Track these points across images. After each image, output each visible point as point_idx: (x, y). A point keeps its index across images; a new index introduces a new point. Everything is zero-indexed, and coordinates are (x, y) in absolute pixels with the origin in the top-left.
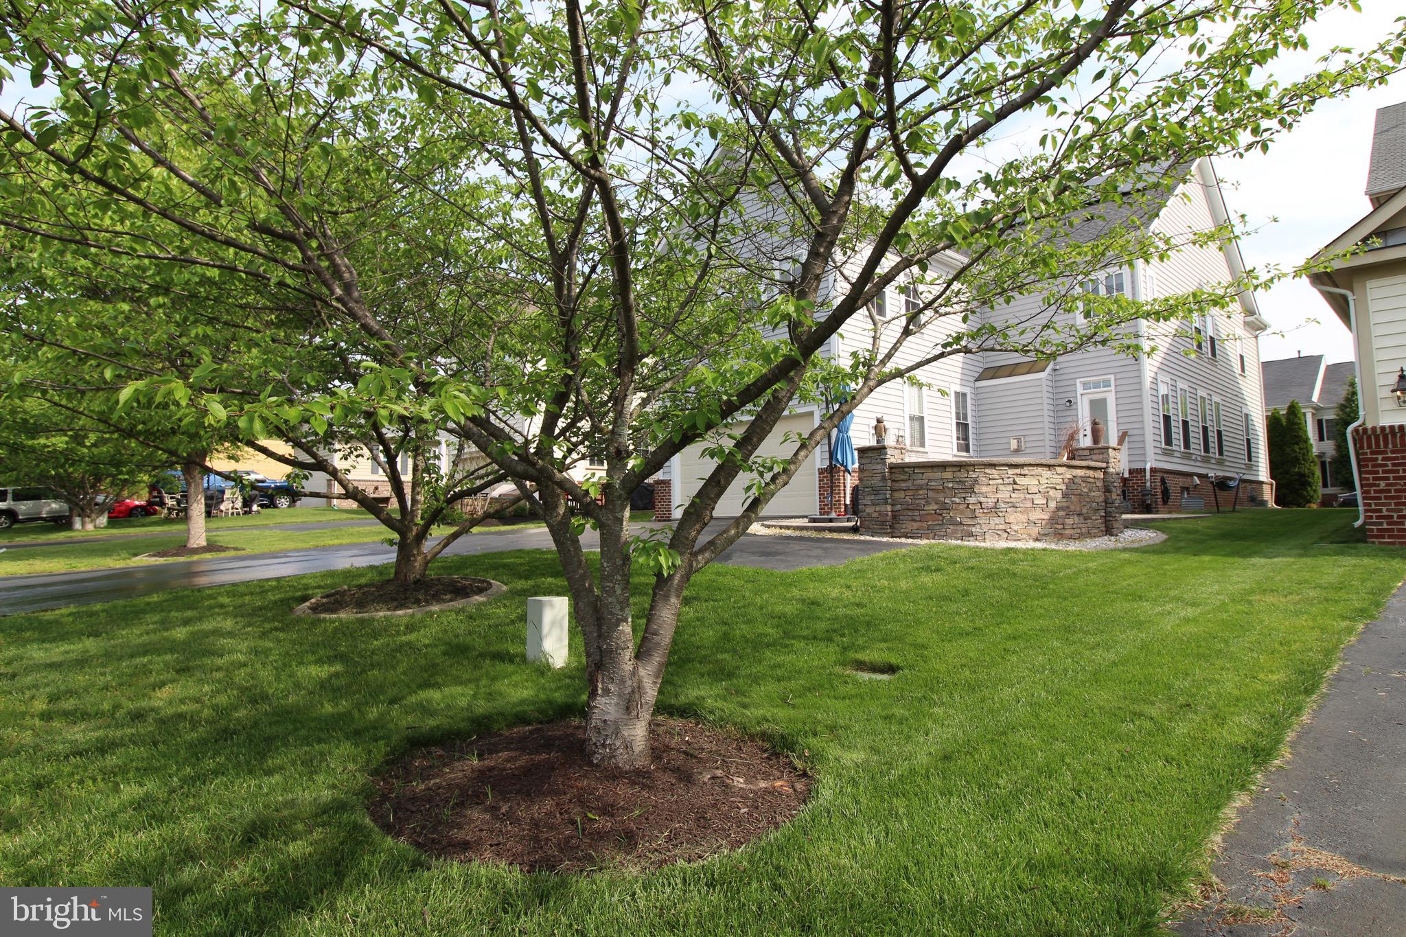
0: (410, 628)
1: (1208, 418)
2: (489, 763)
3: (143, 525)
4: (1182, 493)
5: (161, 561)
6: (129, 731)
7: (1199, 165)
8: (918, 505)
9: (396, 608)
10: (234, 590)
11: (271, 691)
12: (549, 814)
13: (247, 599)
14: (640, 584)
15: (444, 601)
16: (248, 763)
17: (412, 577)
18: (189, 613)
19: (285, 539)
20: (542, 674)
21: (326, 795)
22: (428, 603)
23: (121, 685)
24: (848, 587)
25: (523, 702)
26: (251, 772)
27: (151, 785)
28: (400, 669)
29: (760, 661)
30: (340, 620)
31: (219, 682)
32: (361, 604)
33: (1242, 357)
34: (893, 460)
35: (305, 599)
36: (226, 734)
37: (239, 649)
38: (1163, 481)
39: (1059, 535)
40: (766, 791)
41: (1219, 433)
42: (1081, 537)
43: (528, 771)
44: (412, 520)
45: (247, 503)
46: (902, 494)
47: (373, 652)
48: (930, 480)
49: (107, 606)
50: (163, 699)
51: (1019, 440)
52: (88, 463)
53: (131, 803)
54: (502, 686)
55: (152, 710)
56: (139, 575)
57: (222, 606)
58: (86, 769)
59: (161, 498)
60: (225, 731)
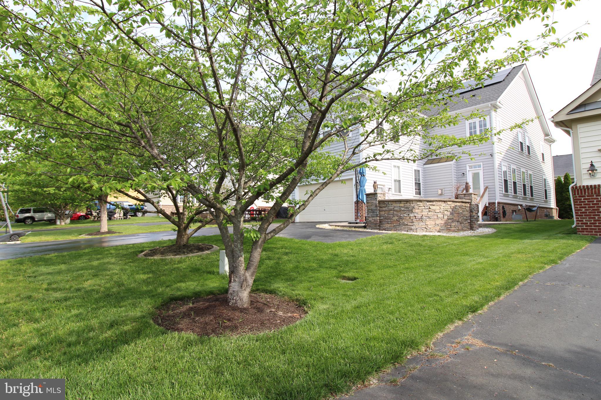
0: (180, 262)
1: (526, 180)
2: (195, 305)
3: (84, 223)
4: (513, 212)
5: (90, 237)
6: (75, 294)
7: (522, 72)
8: (390, 217)
9: (176, 255)
10: (116, 248)
11: (125, 283)
12: (211, 320)
13: (121, 251)
14: (270, 247)
15: (194, 253)
16: (114, 304)
17: (182, 243)
18: (99, 256)
19: (139, 229)
20: (224, 278)
21: (139, 314)
22: (188, 253)
23: (73, 280)
24: (352, 249)
25: (214, 287)
26: (115, 307)
27: (81, 310)
28: (173, 276)
29: (306, 276)
30: (154, 260)
31: (108, 279)
32: (162, 253)
33: (543, 154)
34: (380, 199)
35: (142, 251)
36: (108, 296)
37: (116, 269)
38: (503, 208)
39: (449, 230)
40: (290, 317)
41: (531, 187)
42: (459, 230)
43: (207, 308)
44: (183, 221)
45: (125, 214)
46: (383, 213)
47: (164, 271)
48: (395, 207)
49: (69, 253)
50: (87, 284)
51: (442, 190)
52: (62, 199)
53: (75, 315)
54: (207, 282)
55: (83, 288)
56: (82, 242)
57: (111, 254)
58: (60, 306)
59: (91, 212)
60: (108, 295)
